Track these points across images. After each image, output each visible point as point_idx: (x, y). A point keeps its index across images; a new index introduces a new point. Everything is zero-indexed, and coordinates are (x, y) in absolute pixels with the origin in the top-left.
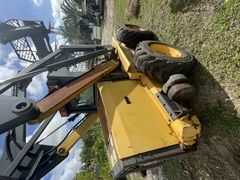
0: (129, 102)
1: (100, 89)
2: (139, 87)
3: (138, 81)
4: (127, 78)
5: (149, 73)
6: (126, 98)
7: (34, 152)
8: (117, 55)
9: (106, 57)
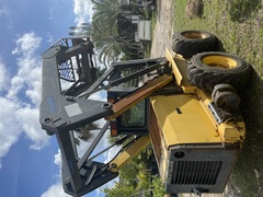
0: (180, 113)
1: (153, 102)
2: (193, 100)
3: (194, 95)
4: (181, 92)
5: (200, 85)
6: (178, 110)
7: (88, 165)
8: (171, 69)
9: (159, 72)
